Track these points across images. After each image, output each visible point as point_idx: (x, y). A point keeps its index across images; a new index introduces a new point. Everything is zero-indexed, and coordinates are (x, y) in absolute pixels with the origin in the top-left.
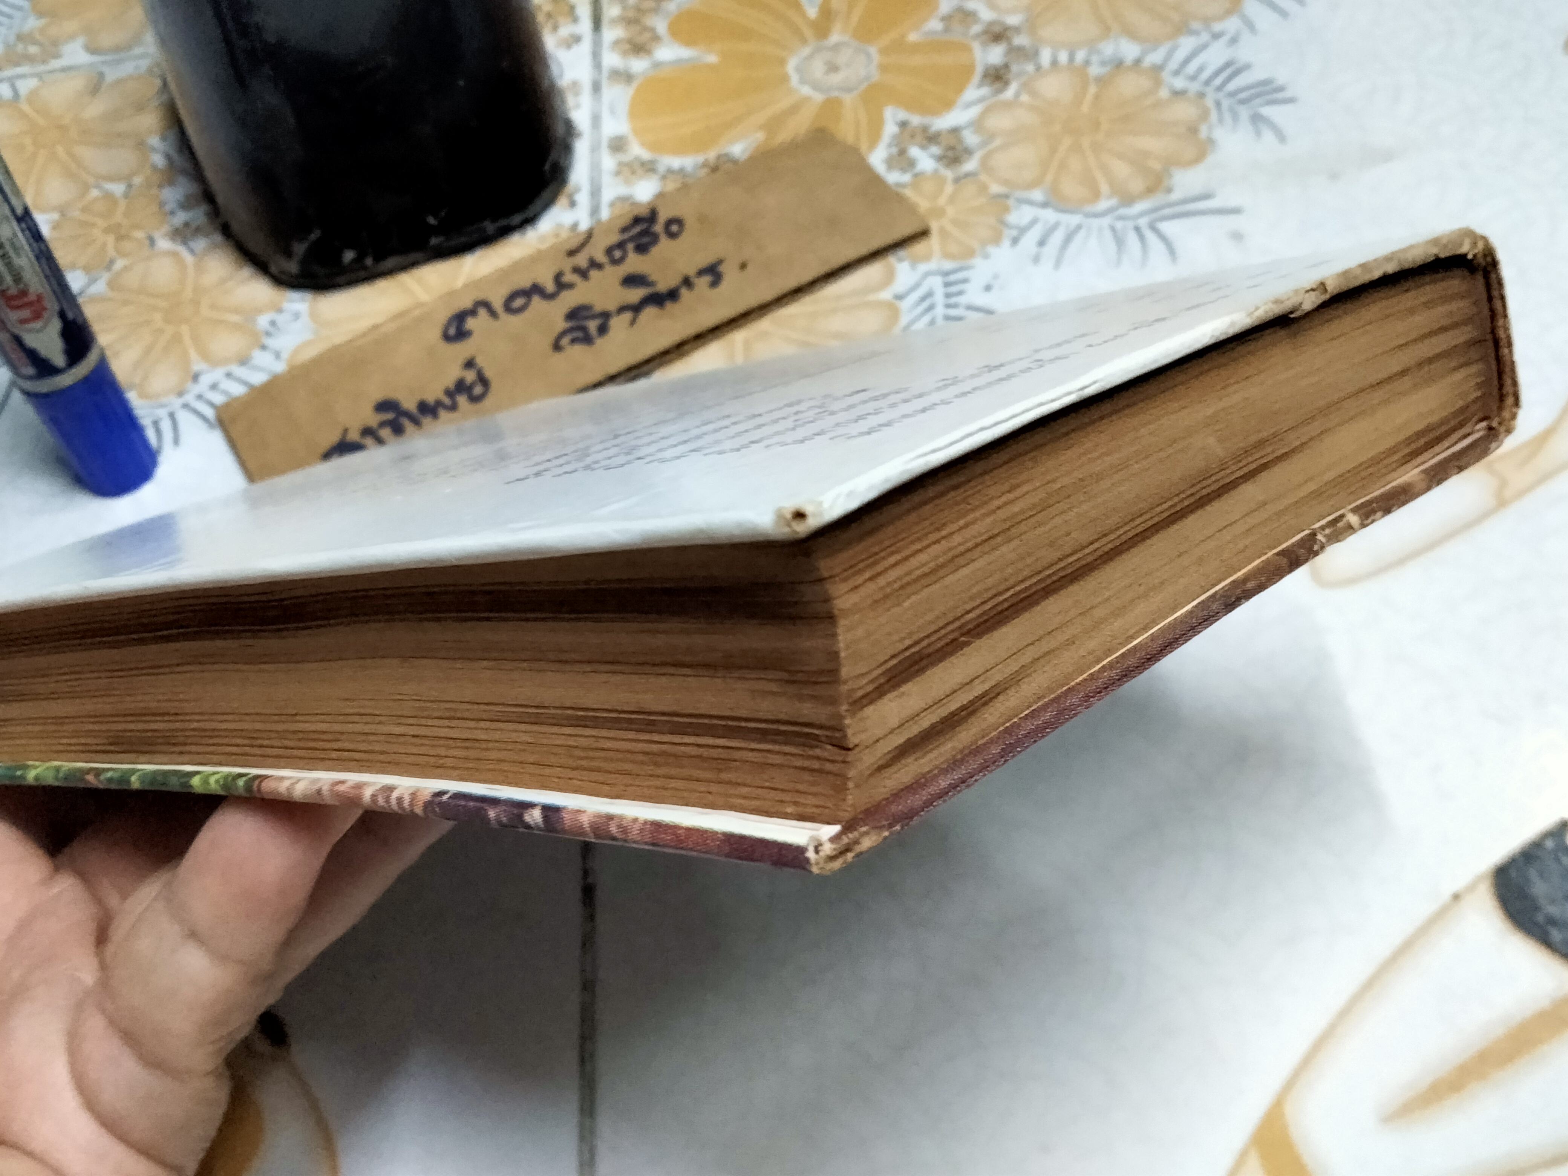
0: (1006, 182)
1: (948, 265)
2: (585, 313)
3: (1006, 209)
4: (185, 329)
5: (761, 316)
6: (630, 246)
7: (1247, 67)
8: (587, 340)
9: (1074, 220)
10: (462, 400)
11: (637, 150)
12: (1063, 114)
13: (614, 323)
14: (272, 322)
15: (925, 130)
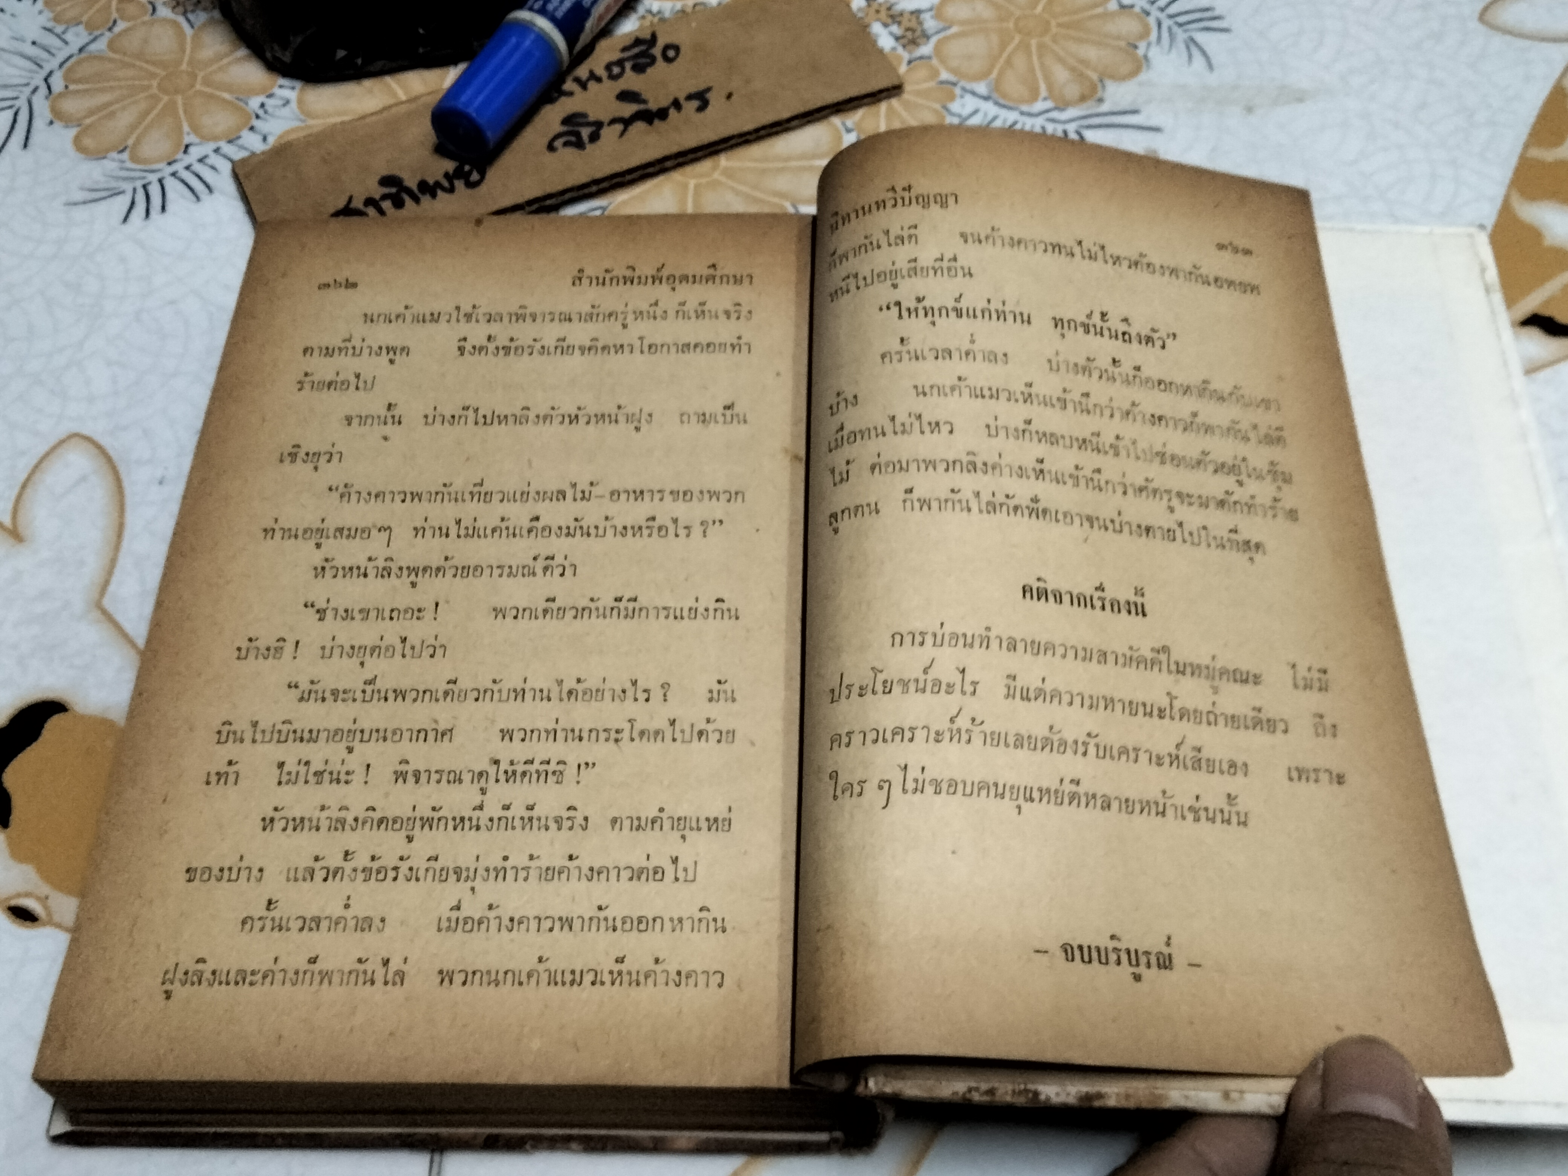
0: (954, 71)
2: (580, 120)
3: (952, 97)
4: (179, 100)
6: (628, 65)
8: (579, 144)
9: (1013, 117)
10: (459, 184)
12: (1018, 13)
13: (605, 132)
14: (262, 105)
15: (889, 9)
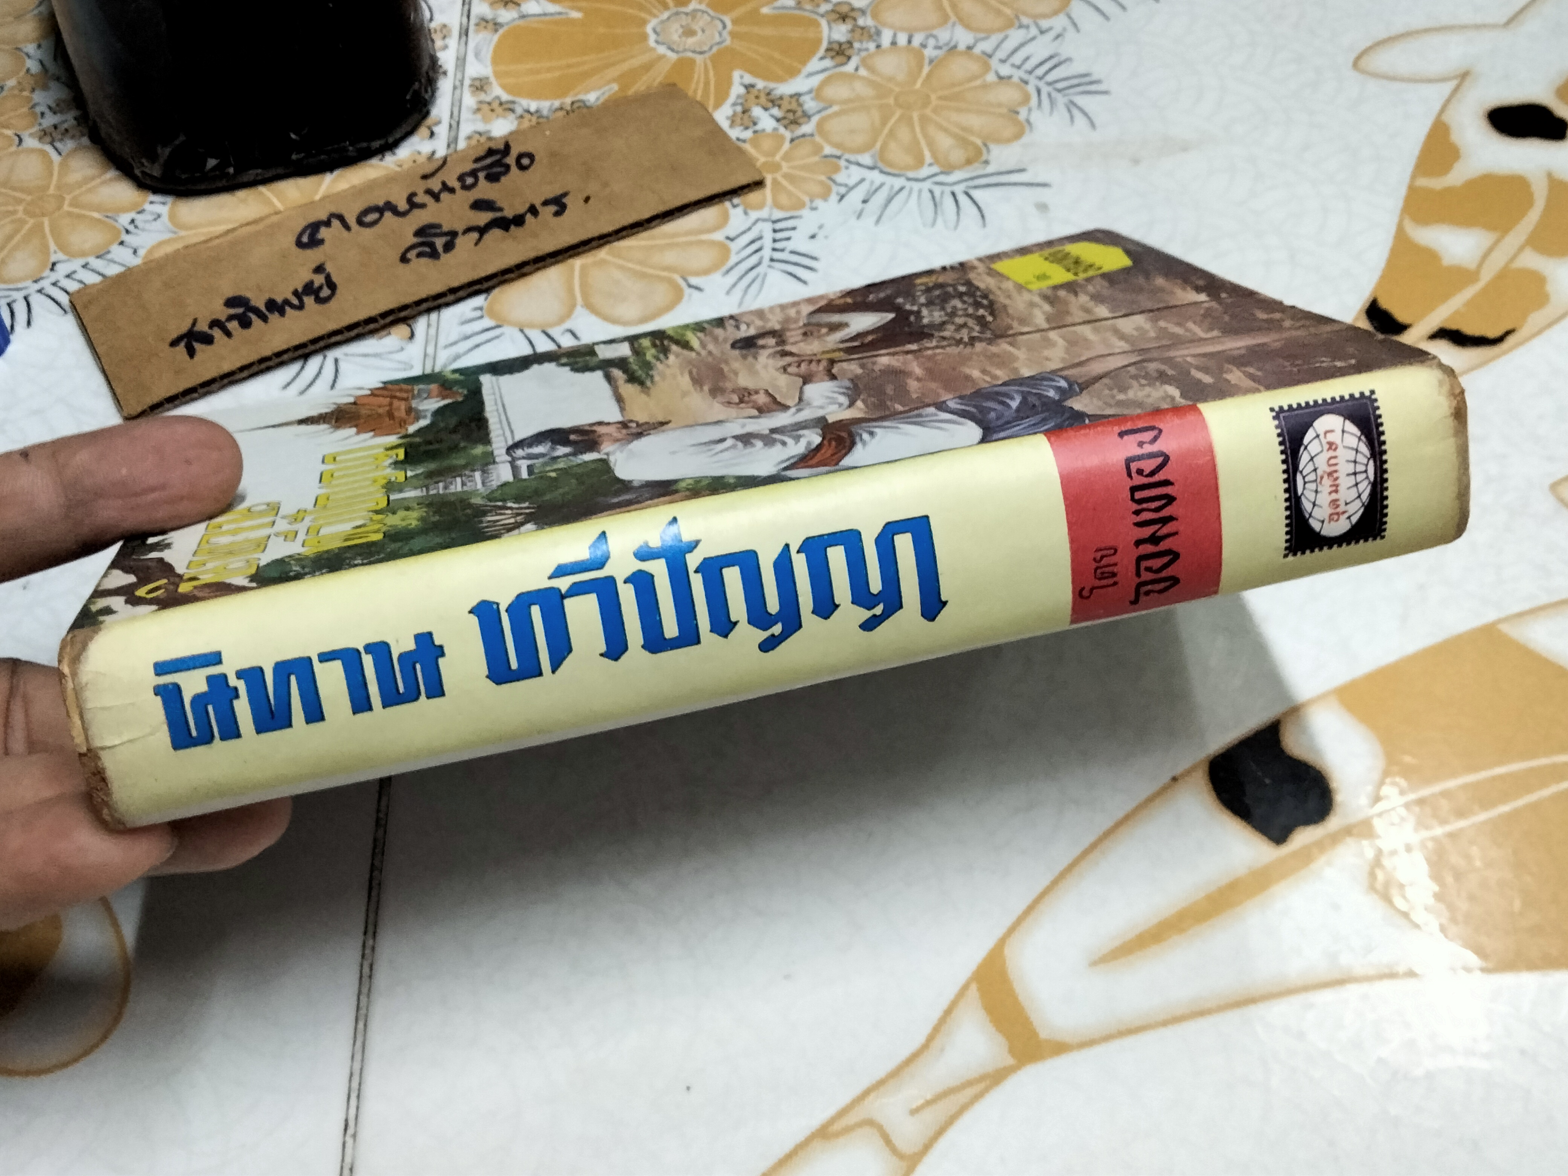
0: (837, 146)
1: (778, 214)
2: (433, 231)
3: (837, 169)
4: (46, 221)
5: (600, 246)
6: (481, 175)
7: (1068, 60)
8: (434, 255)
9: (898, 182)
10: (309, 300)
11: (497, 91)
12: (897, 89)
13: (460, 241)
14: (133, 221)
15: (769, 94)
